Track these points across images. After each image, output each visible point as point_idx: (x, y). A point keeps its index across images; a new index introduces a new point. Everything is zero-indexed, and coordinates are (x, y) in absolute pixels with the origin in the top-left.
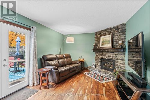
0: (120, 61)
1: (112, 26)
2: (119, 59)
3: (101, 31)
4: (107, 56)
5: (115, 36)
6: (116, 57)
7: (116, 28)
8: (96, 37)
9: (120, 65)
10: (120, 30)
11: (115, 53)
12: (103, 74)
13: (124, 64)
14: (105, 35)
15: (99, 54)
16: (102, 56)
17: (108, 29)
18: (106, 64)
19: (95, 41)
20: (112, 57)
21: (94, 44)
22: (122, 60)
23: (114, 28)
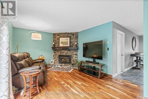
0: (74, 56)
1: (70, 32)
2: (74, 55)
3: (60, 33)
4: (65, 53)
5: (72, 39)
6: (72, 53)
7: (73, 34)
8: (54, 37)
9: (75, 58)
10: (75, 36)
11: (71, 51)
12: (65, 67)
13: (77, 57)
14: (63, 37)
15: (57, 52)
16: (60, 53)
17: (66, 33)
18: (63, 59)
19: (54, 40)
20: (69, 53)
21: (54, 44)
22: (76, 55)
23: (71, 33)
